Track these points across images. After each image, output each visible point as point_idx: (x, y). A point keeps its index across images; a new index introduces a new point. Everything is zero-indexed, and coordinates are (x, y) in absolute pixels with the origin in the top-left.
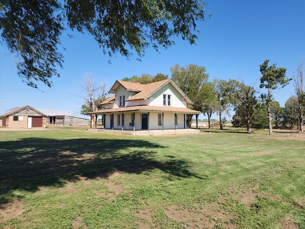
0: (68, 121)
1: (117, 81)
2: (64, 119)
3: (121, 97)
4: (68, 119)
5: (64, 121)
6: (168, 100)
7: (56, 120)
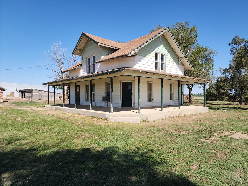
0: (36, 95)
1: (83, 34)
2: (32, 93)
3: (89, 59)
4: (36, 92)
5: (32, 95)
6: (161, 62)
7: (26, 94)
